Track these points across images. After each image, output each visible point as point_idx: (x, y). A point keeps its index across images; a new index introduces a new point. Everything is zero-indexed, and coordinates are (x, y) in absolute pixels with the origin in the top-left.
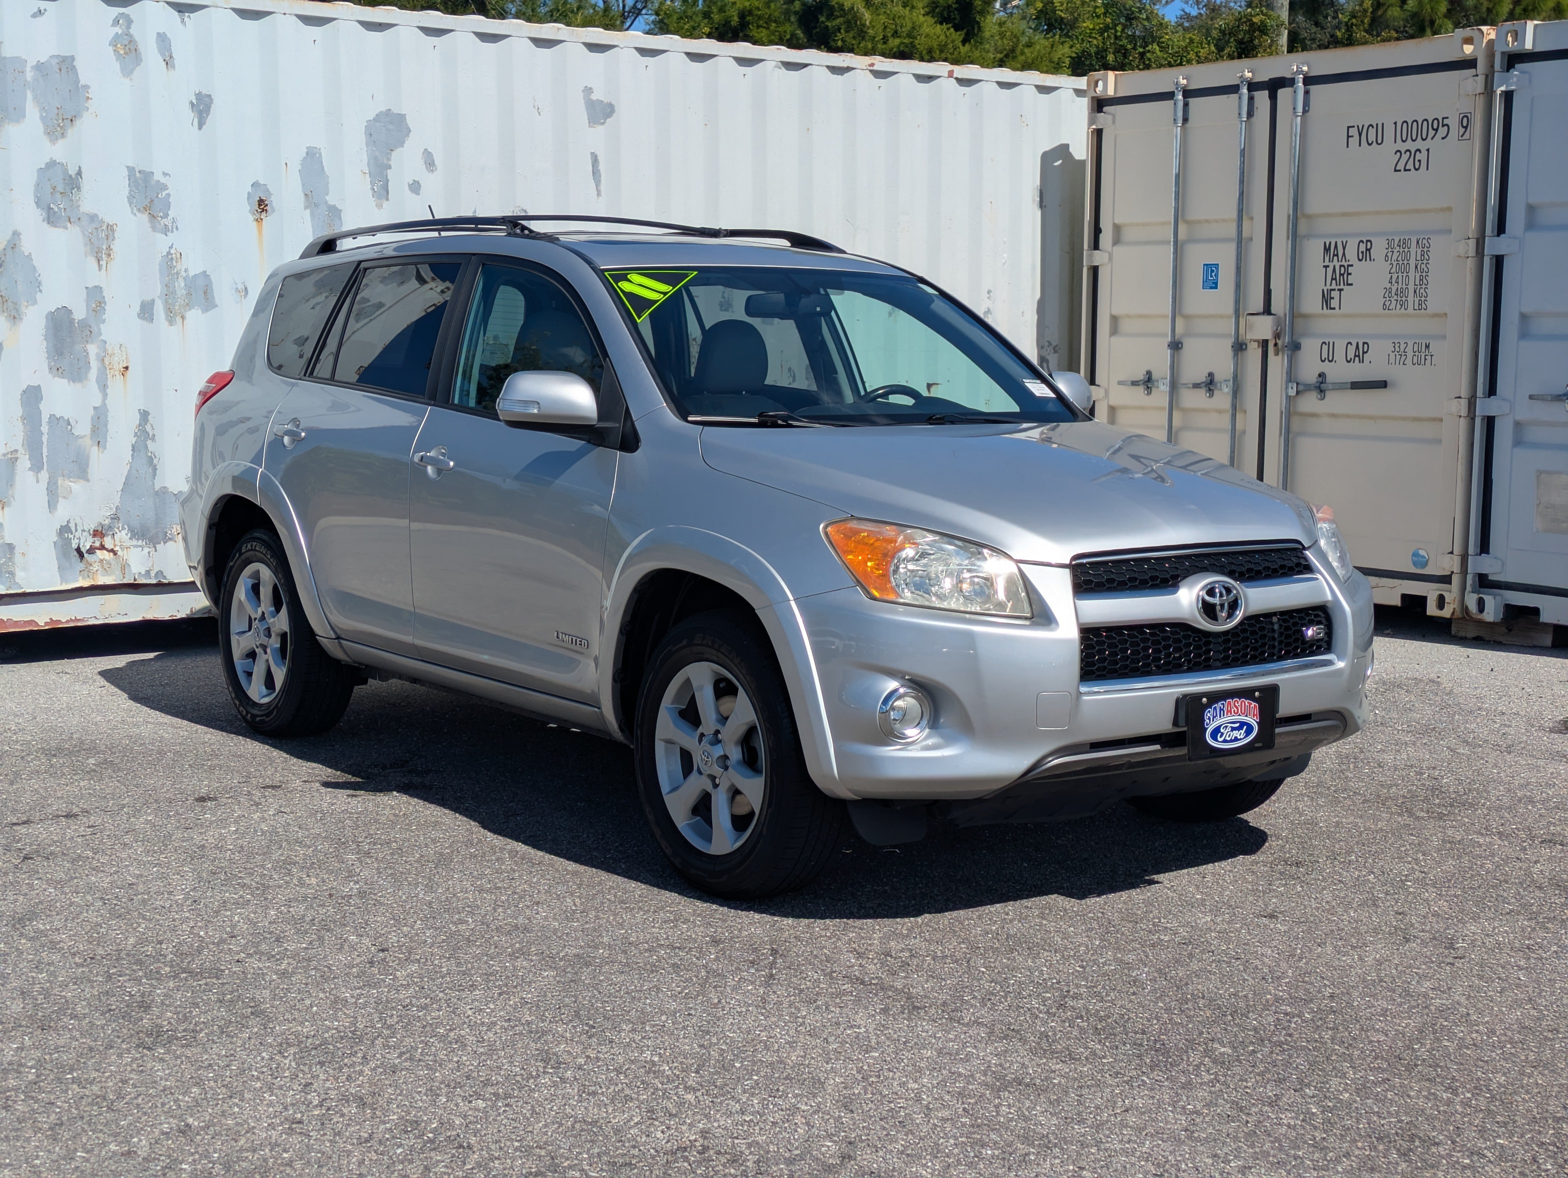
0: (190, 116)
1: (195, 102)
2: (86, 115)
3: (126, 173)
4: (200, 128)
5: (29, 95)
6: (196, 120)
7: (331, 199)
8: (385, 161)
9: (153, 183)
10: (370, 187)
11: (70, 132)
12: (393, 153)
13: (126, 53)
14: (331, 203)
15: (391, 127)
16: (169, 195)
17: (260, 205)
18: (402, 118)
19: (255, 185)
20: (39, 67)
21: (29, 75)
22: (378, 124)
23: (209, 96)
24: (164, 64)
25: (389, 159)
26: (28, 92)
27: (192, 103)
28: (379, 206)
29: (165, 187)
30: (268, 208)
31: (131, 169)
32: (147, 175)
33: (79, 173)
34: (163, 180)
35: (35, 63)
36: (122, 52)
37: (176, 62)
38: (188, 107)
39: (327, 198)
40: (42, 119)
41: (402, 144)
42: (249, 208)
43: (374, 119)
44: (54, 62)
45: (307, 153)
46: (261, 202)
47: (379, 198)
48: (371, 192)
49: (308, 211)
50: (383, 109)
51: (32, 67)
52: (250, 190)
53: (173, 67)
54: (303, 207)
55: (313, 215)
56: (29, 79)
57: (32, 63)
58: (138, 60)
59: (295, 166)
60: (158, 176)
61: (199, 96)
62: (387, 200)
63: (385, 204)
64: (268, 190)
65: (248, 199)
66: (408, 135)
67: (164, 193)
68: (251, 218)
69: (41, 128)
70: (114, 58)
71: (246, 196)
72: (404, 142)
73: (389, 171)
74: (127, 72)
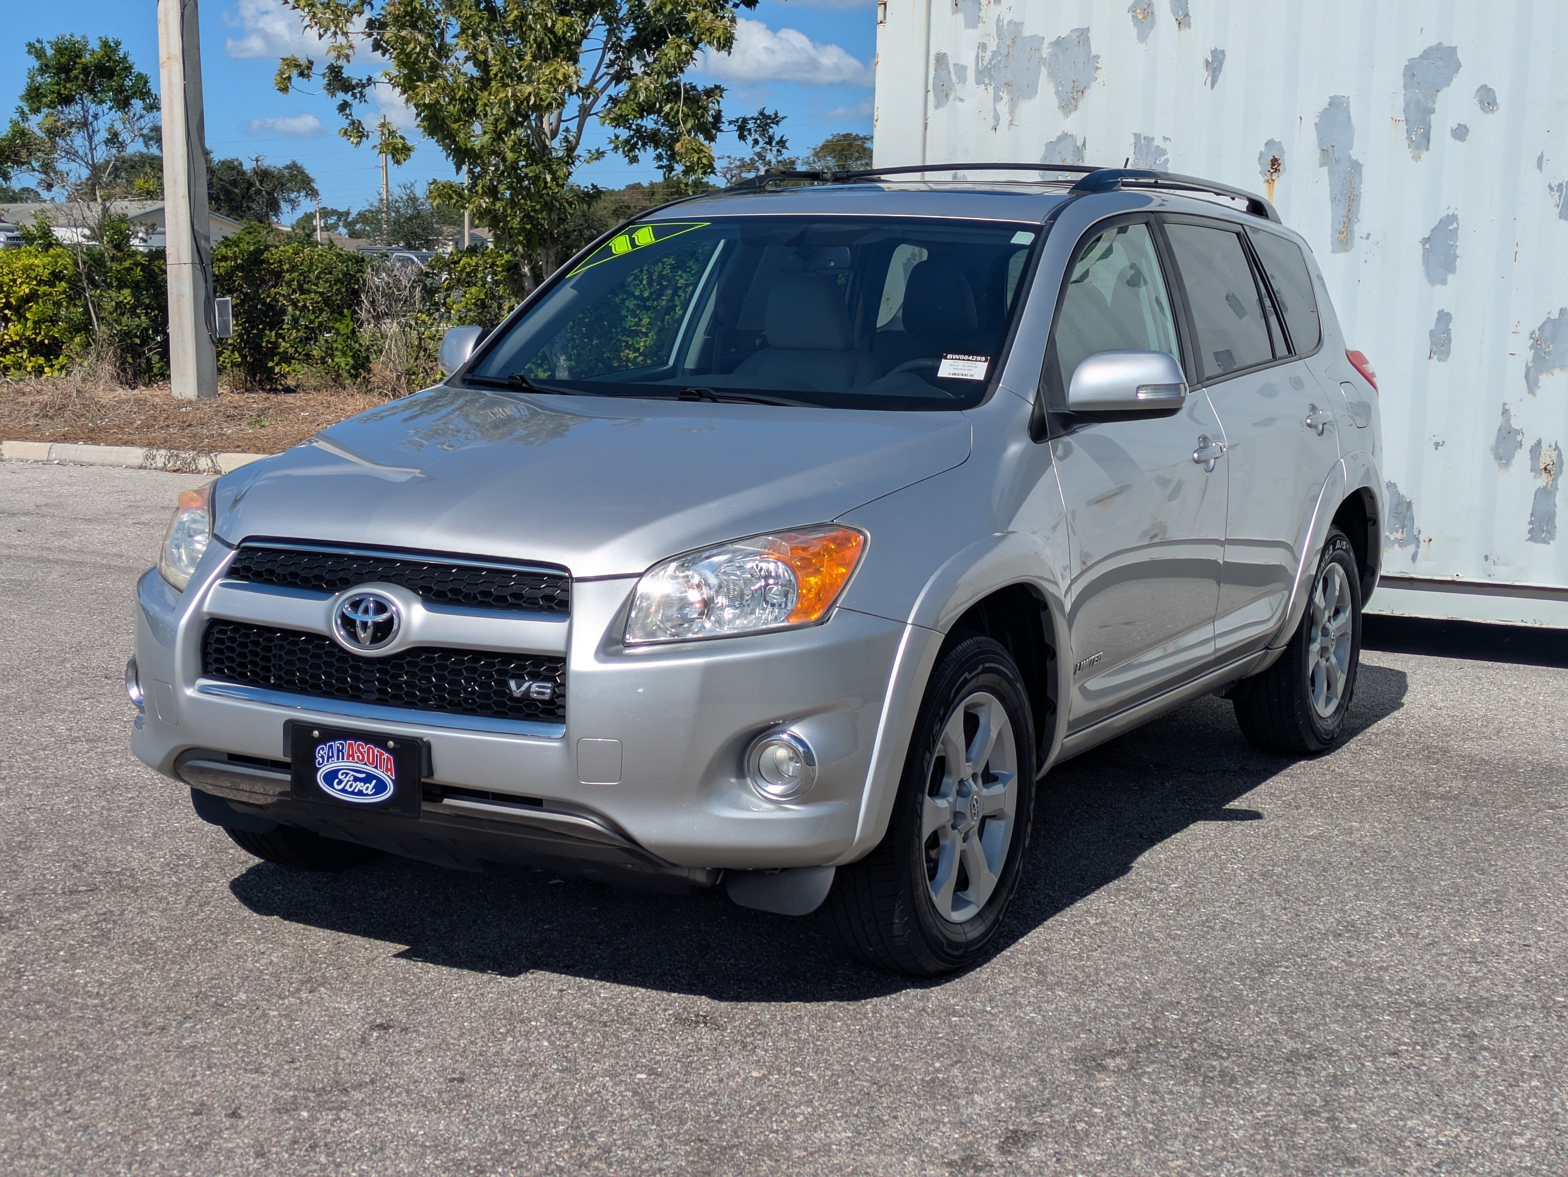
0: (1203, 74)
1: (1210, 60)
2: (1093, 85)
3: (1132, 140)
4: (1212, 86)
5: (1044, 71)
6: (1210, 79)
7: (1355, 154)
8: (1430, 105)
9: (1153, 148)
10: (1406, 135)
11: (1081, 104)
12: (1439, 94)
13: (1144, 18)
14: (1354, 158)
15: (1440, 63)
16: (1167, 160)
17: (1273, 165)
18: (1453, 50)
19: (1270, 144)
20: (1059, 43)
21: (1046, 52)
22: (1425, 62)
23: (1223, 52)
24: (1176, 24)
25: (1434, 102)
26: (1043, 68)
27: (1207, 63)
28: (1417, 158)
29: (1163, 152)
30: (1281, 168)
31: (1137, 136)
32: (1149, 140)
33: (1084, 145)
34: (1163, 145)
35: (1053, 40)
36: (1140, 17)
37: (1192, 20)
38: (1201, 64)
39: (1351, 152)
40: (1057, 93)
41: (1448, 81)
42: (1259, 168)
43: (1421, 56)
44: (1075, 35)
45: (1330, 104)
46: (1275, 162)
47: (1417, 148)
48: (1406, 142)
49: (1325, 169)
50: (1434, 43)
51: (1051, 44)
52: (1263, 148)
53: (1189, 26)
54: (1318, 164)
55: (1331, 173)
56: (1045, 55)
57: (1050, 38)
58: (1153, 24)
59: (1311, 119)
60: (1158, 142)
61: (1214, 53)
62: (1428, 149)
63: (1425, 155)
64: (1282, 149)
65: (1260, 159)
66: (1457, 71)
67: (1162, 159)
68: (1262, 179)
69: (1054, 101)
70: (1132, 23)
71: (1258, 156)
72: (1451, 80)
73: (1433, 116)
74: (1142, 37)
